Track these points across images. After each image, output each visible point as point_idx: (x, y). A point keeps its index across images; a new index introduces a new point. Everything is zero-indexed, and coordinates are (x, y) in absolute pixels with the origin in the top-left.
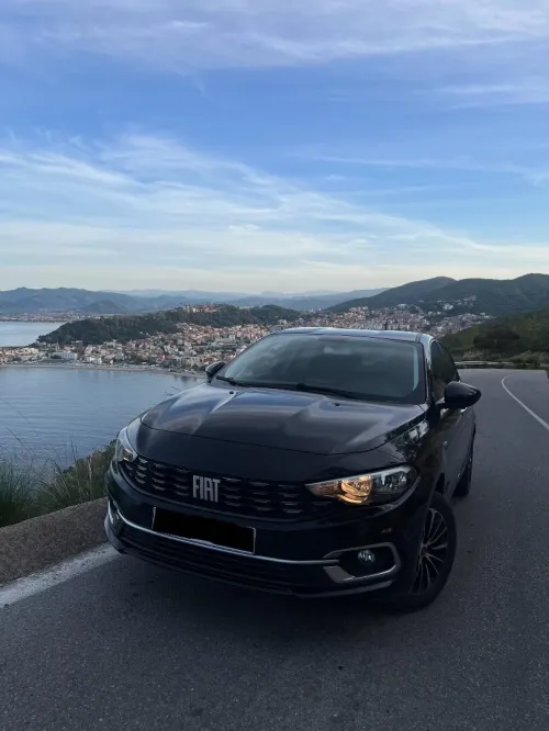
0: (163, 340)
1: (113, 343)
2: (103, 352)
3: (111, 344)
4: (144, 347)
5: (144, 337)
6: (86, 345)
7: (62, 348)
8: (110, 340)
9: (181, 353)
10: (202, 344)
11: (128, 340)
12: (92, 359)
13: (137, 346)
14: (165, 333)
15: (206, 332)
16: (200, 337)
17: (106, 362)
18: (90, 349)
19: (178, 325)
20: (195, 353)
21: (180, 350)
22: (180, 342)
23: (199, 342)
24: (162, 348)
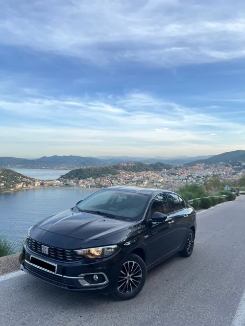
0: (111, 177)
1: (91, 179)
2: (87, 183)
3: (90, 179)
4: (103, 180)
5: (103, 176)
6: (79, 179)
7: (70, 181)
8: (89, 177)
9: (119, 183)
10: (128, 179)
11: (97, 177)
12: (81, 185)
13: (101, 180)
14: (113, 174)
15: (130, 174)
16: (127, 176)
17: (87, 187)
18: (81, 181)
19: (118, 171)
20: (125, 183)
21: (118, 182)
22: (119, 178)
23: (127, 179)
24: (111, 181)
